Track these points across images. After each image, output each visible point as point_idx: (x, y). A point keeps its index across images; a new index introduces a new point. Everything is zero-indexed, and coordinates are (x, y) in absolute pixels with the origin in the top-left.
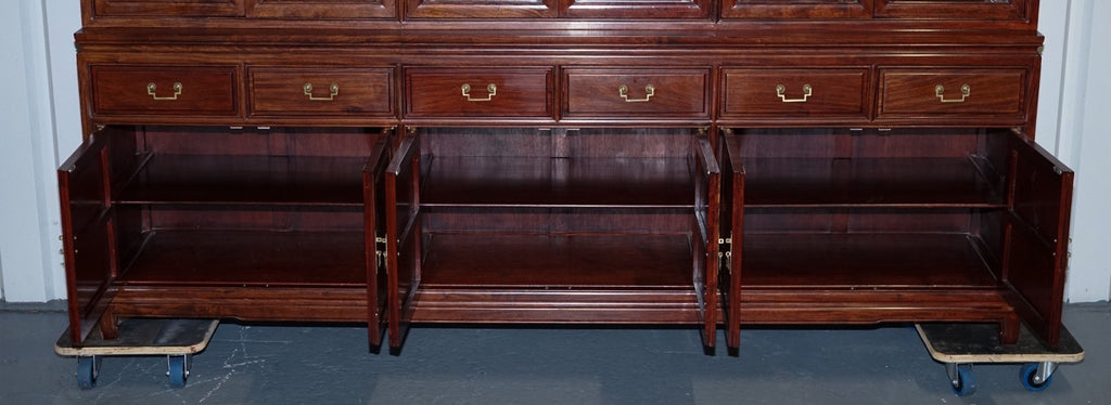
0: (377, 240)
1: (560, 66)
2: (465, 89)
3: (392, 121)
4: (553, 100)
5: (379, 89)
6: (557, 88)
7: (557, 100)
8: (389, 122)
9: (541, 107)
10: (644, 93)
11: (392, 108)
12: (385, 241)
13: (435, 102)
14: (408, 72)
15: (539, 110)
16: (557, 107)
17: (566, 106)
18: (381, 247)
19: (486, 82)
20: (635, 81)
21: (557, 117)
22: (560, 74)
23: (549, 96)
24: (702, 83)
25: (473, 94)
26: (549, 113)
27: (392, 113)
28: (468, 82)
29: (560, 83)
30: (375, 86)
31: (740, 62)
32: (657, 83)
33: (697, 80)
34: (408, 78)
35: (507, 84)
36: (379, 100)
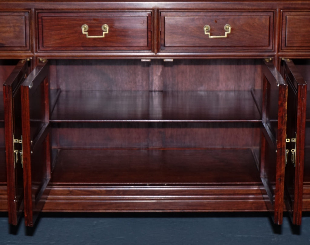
0: (15, 141)
1: (158, 10)
2: (84, 29)
3: (28, 54)
4: (152, 38)
5: (17, 29)
6: (156, 28)
7: (155, 37)
8: (25, 55)
9: (143, 42)
10: (223, 32)
11: (28, 44)
12: (21, 142)
13: (61, 39)
14: (40, 15)
15: (142, 45)
16: (156, 43)
17: (162, 43)
18: (18, 146)
19: (100, 22)
20: (216, 22)
21: (156, 50)
22: (158, 16)
23: (149, 34)
24: (268, 23)
25: (90, 32)
26: (149, 47)
27: (28, 48)
28: (87, 23)
29: (158, 24)
30: (14, 26)
31: (297, 6)
32: (233, 24)
33: (263, 21)
34: (40, 20)
35: (117, 25)
36: (17, 37)
